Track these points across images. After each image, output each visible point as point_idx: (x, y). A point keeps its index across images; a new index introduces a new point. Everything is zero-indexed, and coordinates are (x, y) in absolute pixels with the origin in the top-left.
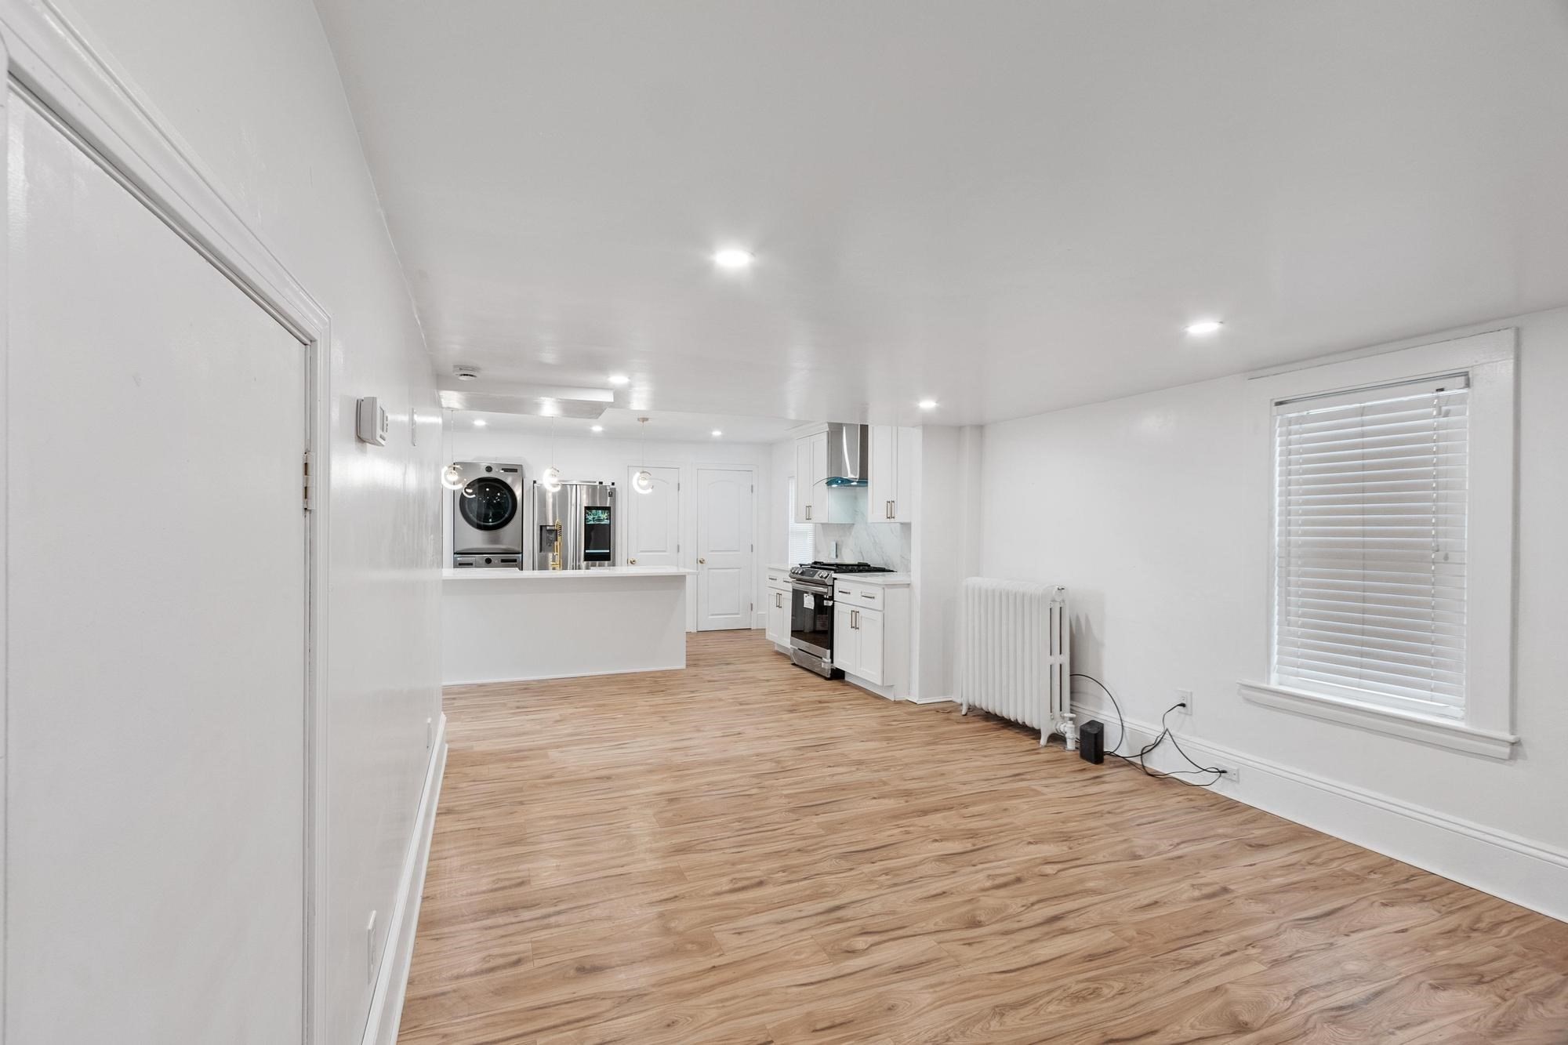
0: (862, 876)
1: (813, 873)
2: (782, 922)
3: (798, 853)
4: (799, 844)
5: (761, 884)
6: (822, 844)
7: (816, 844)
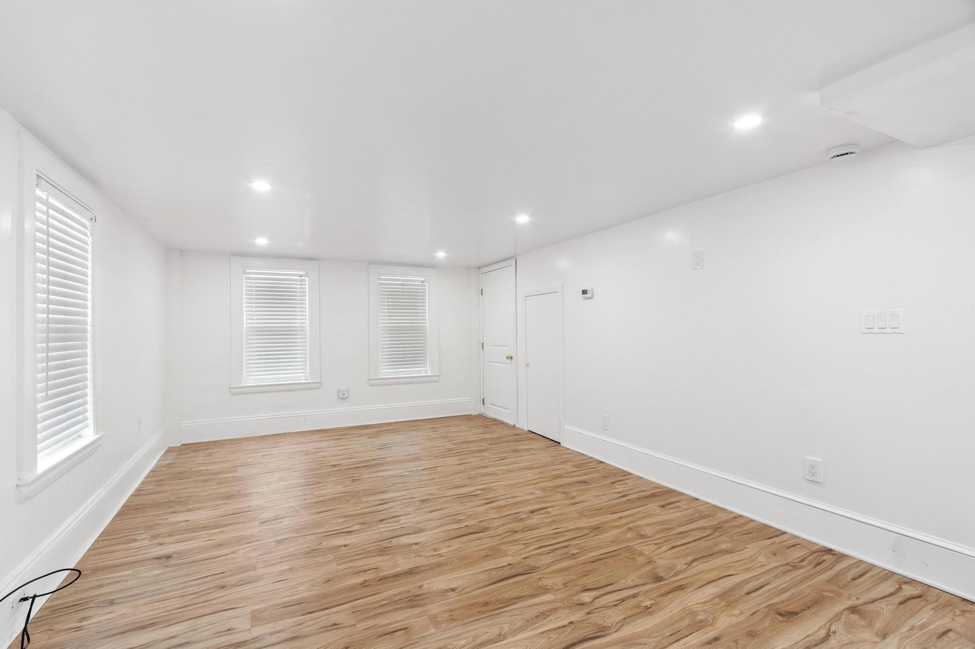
0: (475, 518)
1: (504, 519)
2: (514, 497)
3: (517, 530)
4: (517, 536)
5: (532, 512)
6: (501, 537)
7: (505, 537)
